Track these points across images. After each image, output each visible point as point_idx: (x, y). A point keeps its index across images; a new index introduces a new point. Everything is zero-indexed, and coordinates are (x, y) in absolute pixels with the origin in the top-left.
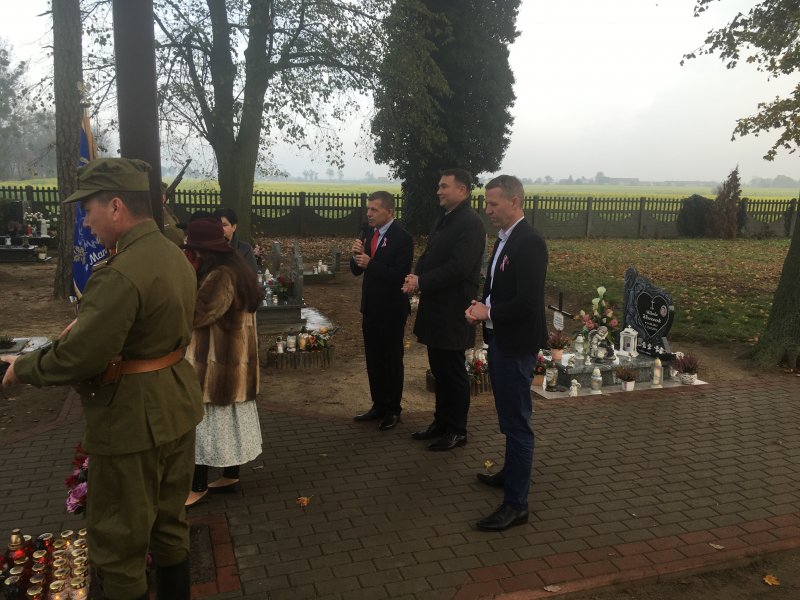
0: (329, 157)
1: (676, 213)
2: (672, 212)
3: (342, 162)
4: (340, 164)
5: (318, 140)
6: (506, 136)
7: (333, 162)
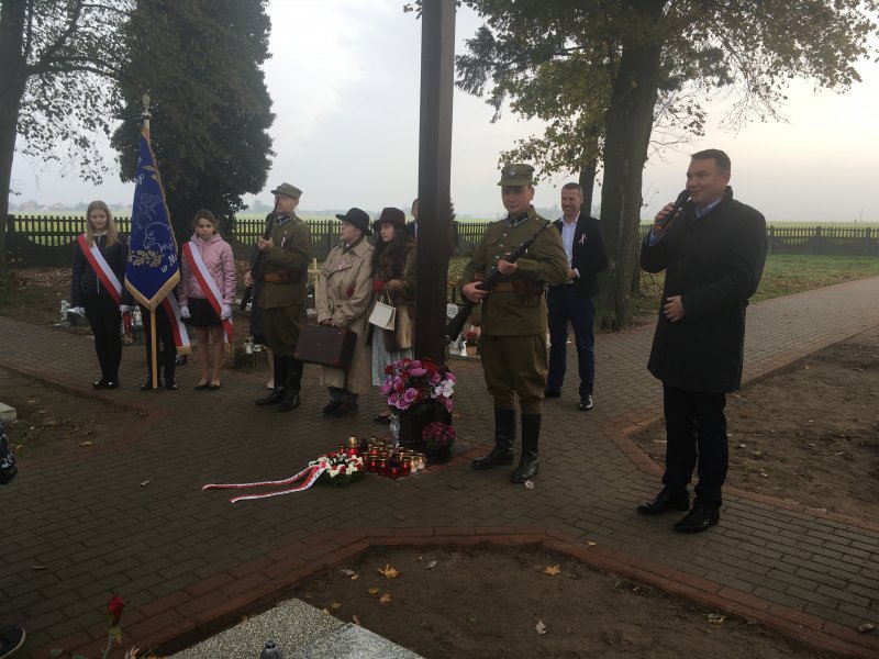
0: (83, 172)
6: (268, 157)
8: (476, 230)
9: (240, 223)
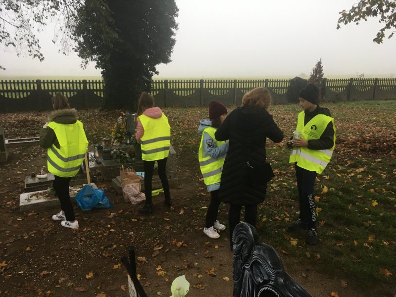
0: (30, 51)
1: (286, 88)
2: (284, 88)
3: (41, 55)
4: (41, 57)
5: (18, 38)
7: (35, 56)
8: (340, 84)
9: (156, 83)
